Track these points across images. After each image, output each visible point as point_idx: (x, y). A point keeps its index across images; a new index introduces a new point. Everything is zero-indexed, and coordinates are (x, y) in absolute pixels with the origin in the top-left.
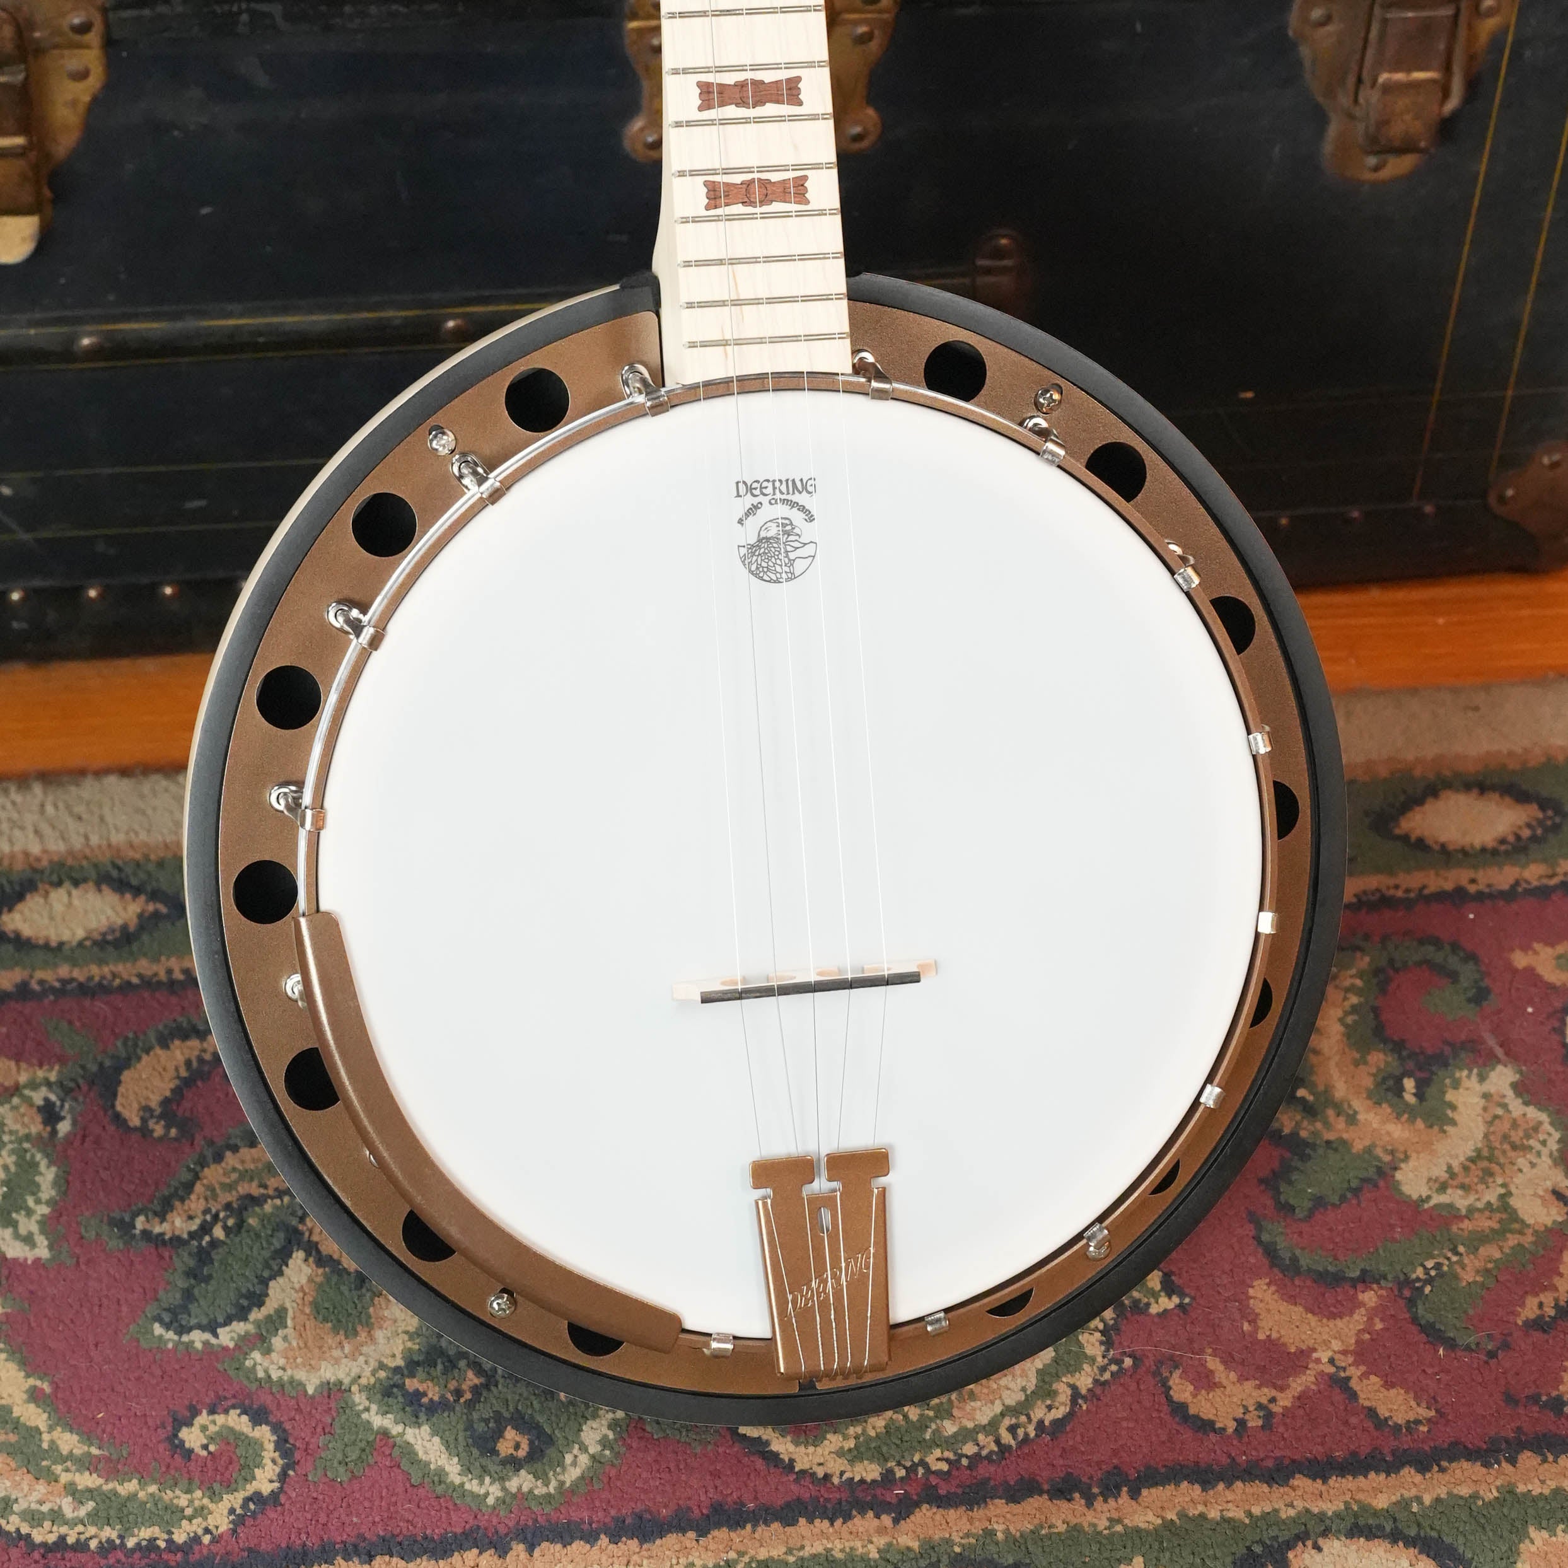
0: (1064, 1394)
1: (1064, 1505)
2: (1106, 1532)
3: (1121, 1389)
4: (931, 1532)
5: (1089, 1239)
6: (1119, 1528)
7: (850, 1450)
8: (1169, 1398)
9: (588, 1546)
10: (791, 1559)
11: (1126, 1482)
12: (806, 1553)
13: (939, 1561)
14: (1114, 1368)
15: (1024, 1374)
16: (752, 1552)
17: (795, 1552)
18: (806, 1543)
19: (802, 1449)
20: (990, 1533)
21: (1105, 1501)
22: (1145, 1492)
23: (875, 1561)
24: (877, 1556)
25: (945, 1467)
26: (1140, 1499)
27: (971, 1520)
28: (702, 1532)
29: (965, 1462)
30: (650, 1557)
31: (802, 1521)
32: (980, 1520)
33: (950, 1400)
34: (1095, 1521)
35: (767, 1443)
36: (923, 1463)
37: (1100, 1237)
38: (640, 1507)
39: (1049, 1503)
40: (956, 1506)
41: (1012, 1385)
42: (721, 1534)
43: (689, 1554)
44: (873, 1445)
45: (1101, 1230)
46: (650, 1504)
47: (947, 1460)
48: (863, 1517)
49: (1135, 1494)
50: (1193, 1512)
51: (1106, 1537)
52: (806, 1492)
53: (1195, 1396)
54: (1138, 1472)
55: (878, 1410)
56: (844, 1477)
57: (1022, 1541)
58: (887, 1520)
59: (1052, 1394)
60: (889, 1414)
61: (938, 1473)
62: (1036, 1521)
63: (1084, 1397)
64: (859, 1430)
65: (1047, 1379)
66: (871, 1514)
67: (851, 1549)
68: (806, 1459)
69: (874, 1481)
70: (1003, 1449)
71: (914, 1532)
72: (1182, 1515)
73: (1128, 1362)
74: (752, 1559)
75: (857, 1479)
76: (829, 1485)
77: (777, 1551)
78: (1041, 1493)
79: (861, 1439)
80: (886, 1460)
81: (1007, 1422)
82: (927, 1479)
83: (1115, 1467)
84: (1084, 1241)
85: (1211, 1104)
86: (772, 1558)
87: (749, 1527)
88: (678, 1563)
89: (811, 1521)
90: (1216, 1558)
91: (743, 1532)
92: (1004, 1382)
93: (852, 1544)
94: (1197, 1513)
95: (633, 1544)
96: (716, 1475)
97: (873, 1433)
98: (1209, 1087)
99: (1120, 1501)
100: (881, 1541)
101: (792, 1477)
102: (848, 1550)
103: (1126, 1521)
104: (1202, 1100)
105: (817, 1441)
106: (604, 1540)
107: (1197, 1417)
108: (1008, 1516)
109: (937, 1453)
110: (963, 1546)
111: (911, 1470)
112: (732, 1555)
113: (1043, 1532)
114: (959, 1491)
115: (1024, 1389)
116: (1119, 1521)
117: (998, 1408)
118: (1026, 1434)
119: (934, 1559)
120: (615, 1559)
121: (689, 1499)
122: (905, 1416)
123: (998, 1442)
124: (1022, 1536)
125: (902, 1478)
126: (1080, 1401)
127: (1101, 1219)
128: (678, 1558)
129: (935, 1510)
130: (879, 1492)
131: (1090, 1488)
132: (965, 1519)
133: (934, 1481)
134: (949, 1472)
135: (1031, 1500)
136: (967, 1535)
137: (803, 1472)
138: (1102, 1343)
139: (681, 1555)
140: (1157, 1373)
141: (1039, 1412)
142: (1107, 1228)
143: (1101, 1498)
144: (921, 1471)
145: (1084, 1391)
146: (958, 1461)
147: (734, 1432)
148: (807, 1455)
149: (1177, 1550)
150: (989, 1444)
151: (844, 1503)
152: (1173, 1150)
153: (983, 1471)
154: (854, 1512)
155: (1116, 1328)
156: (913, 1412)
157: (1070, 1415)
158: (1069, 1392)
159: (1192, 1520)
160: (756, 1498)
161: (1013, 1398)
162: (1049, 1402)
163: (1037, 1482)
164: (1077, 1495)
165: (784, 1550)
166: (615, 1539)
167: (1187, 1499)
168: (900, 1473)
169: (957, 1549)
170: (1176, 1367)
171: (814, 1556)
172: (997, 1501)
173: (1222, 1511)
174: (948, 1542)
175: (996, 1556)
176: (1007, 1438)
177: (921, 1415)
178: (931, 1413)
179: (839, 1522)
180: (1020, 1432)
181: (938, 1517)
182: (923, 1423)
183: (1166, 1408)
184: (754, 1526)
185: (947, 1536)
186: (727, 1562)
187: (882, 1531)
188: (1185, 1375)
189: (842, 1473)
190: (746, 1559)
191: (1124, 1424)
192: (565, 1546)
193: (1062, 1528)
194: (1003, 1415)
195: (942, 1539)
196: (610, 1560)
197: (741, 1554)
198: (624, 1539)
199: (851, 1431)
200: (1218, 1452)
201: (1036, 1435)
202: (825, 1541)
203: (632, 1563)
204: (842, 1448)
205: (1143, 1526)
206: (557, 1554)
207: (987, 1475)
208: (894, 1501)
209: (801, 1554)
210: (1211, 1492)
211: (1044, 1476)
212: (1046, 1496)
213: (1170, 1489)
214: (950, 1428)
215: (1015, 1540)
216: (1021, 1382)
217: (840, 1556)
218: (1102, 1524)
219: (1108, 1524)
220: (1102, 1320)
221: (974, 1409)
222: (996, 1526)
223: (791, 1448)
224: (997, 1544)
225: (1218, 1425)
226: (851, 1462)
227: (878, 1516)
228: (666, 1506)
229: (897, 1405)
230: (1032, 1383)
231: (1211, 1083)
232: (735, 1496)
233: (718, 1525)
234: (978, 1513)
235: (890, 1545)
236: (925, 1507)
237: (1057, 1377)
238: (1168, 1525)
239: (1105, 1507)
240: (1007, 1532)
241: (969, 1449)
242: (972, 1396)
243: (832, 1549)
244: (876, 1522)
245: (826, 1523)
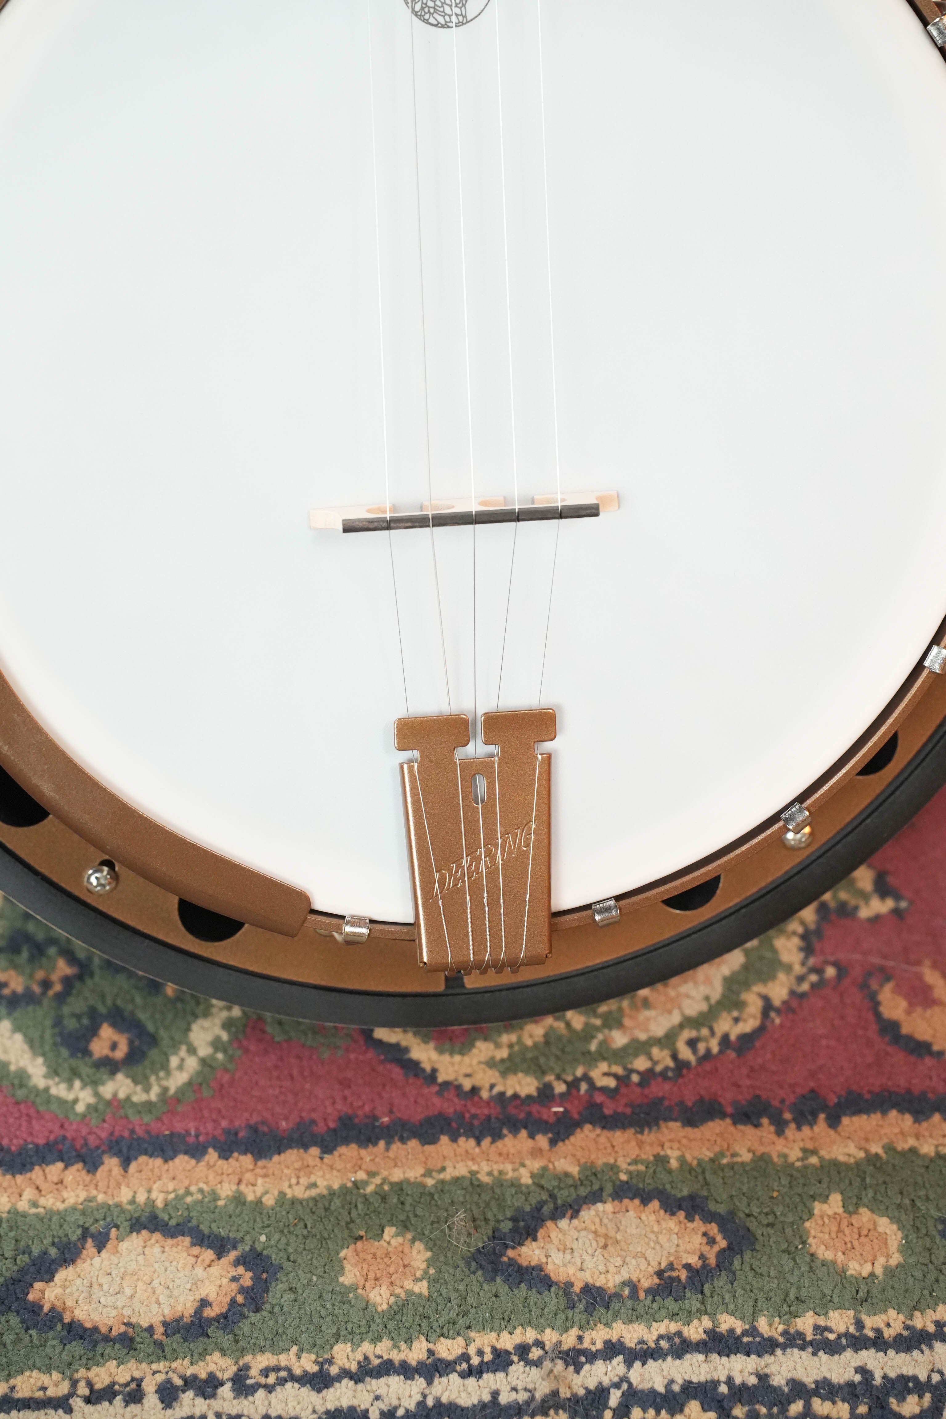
0: (753, 1004)
1: (749, 1130)
2: (798, 1164)
3: (820, 1004)
4: (593, 1157)
5: (787, 821)
6: (814, 1160)
7: (502, 1061)
8: (878, 1015)
9: (193, 1162)
10: (430, 1182)
11: (824, 1107)
12: (447, 1175)
13: (601, 1189)
14: (814, 978)
15: (708, 981)
16: (385, 1173)
17: (434, 1174)
18: (448, 1164)
19: (446, 1058)
20: (661, 1160)
21: (799, 1128)
22: (845, 1120)
23: (527, 1186)
24: (530, 1181)
25: (612, 1083)
26: (840, 1129)
27: (640, 1144)
28: (327, 1149)
29: (635, 1078)
30: (265, 1176)
31: (444, 1139)
32: (651, 1145)
33: (620, 1010)
34: (786, 1151)
35: (407, 1050)
36: (586, 1078)
37: (800, 818)
38: (255, 1119)
39: (732, 1129)
40: (623, 1127)
41: (693, 993)
42: (348, 1152)
43: (311, 1173)
44: (529, 1055)
45: (801, 811)
46: (267, 1115)
47: (616, 1076)
48: (515, 1136)
49: (834, 1122)
50: (902, 1145)
51: (797, 1170)
52: (450, 1106)
53: (909, 1012)
54: (839, 1097)
55: (535, 1013)
56: (496, 1091)
57: (699, 1170)
58: (542, 1141)
59: (740, 1005)
60: (549, 1021)
61: (603, 1090)
62: (717, 1149)
63: (778, 1011)
64: (513, 1037)
65: (735, 987)
66: (524, 1133)
67: (501, 1172)
68: (451, 1069)
69: (529, 1097)
70: (681, 1065)
71: (574, 1156)
72: (889, 1148)
73: (831, 972)
74: (384, 1180)
75: (509, 1093)
76: (476, 1099)
77: (414, 1173)
78: (723, 1115)
79: (516, 1048)
80: (544, 1073)
81: (687, 1034)
82: (591, 1096)
83: (812, 1091)
84: (781, 824)
85: (937, 668)
86: (407, 1181)
87: (382, 1144)
88: (298, 1183)
89: (454, 1139)
90: (928, 1199)
91: (375, 1150)
92: (684, 989)
93: (501, 1167)
94: (906, 1147)
95: (247, 1160)
96: (345, 1084)
97: (529, 1042)
98: (935, 649)
99: (816, 1129)
100: (536, 1165)
101: (436, 1089)
102: (496, 1173)
103: (823, 1153)
104: (927, 663)
105: (465, 1047)
106: (212, 1155)
107: (910, 1038)
108: (684, 1141)
109: (604, 1067)
110: (630, 1173)
111: (573, 1085)
112: (361, 1175)
113: (725, 1161)
114: (628, 1111)
115: (707, 998)
116: (814, 1152)
117: (676, 1019)
118: (708, 1051)
119: (596, 1187)
120: (224, 1176)
121: (314, 1110)
122: (568, 1025)
123: (674, 1057)
124: (699, 1164)
125: (562, 1095)
126: (773, 1014)
127: (801, 798)
128: (298, 1177)
129: (598, 1131)
130: (535, 1108)
131: (781, 1112)
132: (633, 1143)
133: (599, 1098)
134: (616, 1090)
135: (711, 1124)
136: (635, 1162)
137: (447, 1084)
138: (801, 949)
139: (302, 1174)
140: (864, 986)
141: (724, 1025)
142: (808, 809)
143: (793, 1126)
144: (584, 1087)
145: (777, 1002)
146: (628, 1077)
147: (368, 1035)
148: (453, 1064)
149: (882, 1189)
150: (663, 1058)
151: (493, 1120)
152: (890, 721)
153: (657, 1089)
154: (505, 1131)
155: (818, 932)
156: (576, 1019)
157: (761, 1030)
158: (760, 1003)
159: (903, 1154)
160: (391, 1112)
161: (694, 1007)
162: (735, 1014)
163: (720, 1104)
164: (765, 1121)
165: (422, 1171)
166: (225, 1153)
167: (897, 1130)
168: (560, 1088)
169: (623, 1177)
170: (888, 979)
171: (457, 1180)
172: (671, 1124)
173: (937, 1146)
174: (614, 1168)
175: (668, 1187)
176: (685, 1053)
177: (587, 1025)
178: (598, 1022)
179: (486, 1142)
180: (701, 1047)
181: (602, 1139)
182: (588, 1033)
183: (874, 1027)
184: (388, 1144)
185: (612, 1161)
186: (355, 1183)
187: (536, 1153)
188: (898, 990)
189: (492, 1086)
190: (378, 1180)
191: (824, 1042)
192: (166, 1161)
193: (746, 1157)
194: (681, 1026)
195: (606, 1165)
196: (219, 1178)
197: (371, 1174)
198: (236, 1154)
199: (506, 1038)
200: (935, 1078)
201: (721, 1052)
202: (470, 1163)
203: (244, 1182)
204: (493, 1058)
205: (842, 1158)
206: (156, 1170)
207: (660, 1094)
208: (552, 1120)
209: (442, 1176)
210: (925, 1124)
211: (727, 1098)
212: (728, 1121)
213: (876, 1118)
214: (619, 1039)
215: (691, 1170)
216: (703, 990)
217: (485, 1179)
218: (794, 1154)
219: (800, 1155)
220: (802, 923)
221: (648, 1019)
222: (669, 1152)
223: (434, 1055)
224: (670, 1172)
225: (936, 1048)
226: (504, 1074)
227: (532, 1136)
228: (286, 1118)
229: (557, 1009)
230: (716, 992)
231: (938, 644)
232: (367, 1108)
233: (346, 1141)
234: (649, 1137)
235: (544, 1169)
236: (588, 1127)
237: (747, 985)
238: (873, 1159)
239: (798, 1135)
240: (682, 1160)
241: (641, 1064)
242: (646, 1004)
243: (477, 1172)
244: (530, 1143)
245: (472, 1142)
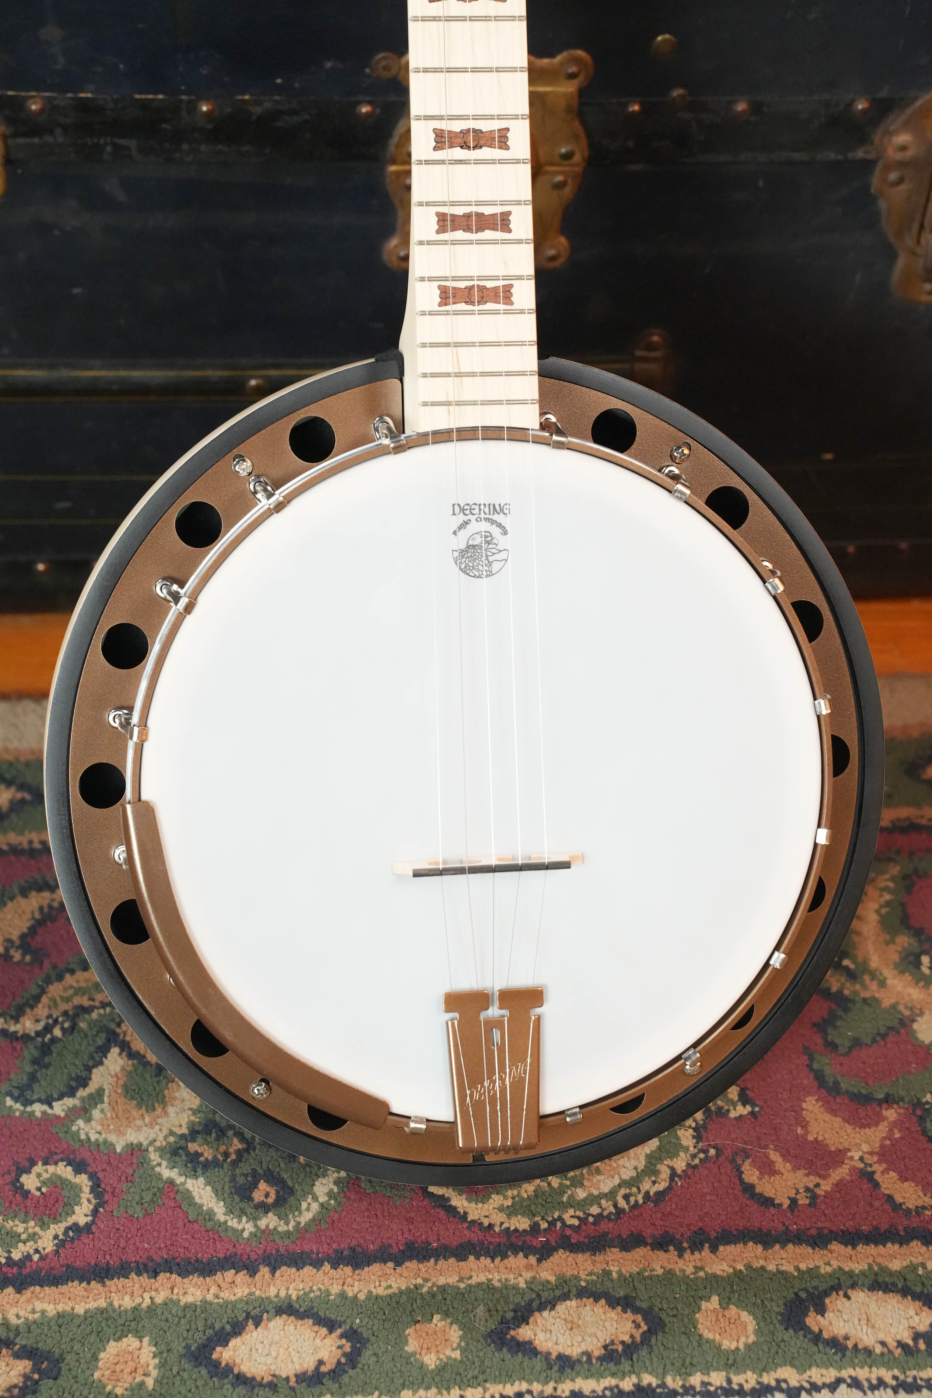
0: (665, 1173)
1: (661, 1254)
2: (692, 1276)
3: (706, 1172)
4: (564, 1270)
5: (686, 1059)
6: (701, 1274)
7: (508, 1207)
8: (741, 1180)
9: (315, 1270)
10: (462, 1286)
11: (708, 1240)
12: (473, 1281)
13: (569, 1292)
14: (702, 1156)
15: (636, 1158)
16: (434, 1280)
17: (465, 1280)
18: (473, 1274)
19: (473, 1205)
20: (607, 1273)
21: (692, 1253)
22: (721, 1248)
23: (523, 1290)
24: (524, 1286)
25: (576, 1222)
26: (718, 1254)
27: (594, 1263)
28: (398, 1263)
29: (591, 1219)
30: (360, 1280)
31: (471, 1258)
32: (601, 1263)
33: (582, 1174)
34: (684, 1267)
35: (448, 1199)
36: (560, 1219)
37: (694, 1058)
38: (354, 1243)
39: (651, 1252)
40: (583, 1252)
41: (627, 1165)
42: (412, 1265)
43: (388, 1279)
44: (525, 1204)
45: (695, 1053)
46: (361, 1241)
47: (579, 1218)
48: (516, 1257)
49: (714, 1249)
50: (756, 1265)
51: (692, 1280)
52: (474, 1236)
53: (760, 1179)
54: (717, 1233)
55: (529, 1178)
56: (503, 1227)
57: (630, 1280)
58: (533, 1260)
59: (656, 1173)
60: (538, 1181)
61: (570, 1226)
62: (641, 1266)
63: (679, 1176)
64: (515, 1192)
65: (653, 1162)
66: (521, 1254)
67: (506, 1280)
68: (476, 1212)
69: (524, 1231)
70: (619, 1211)
71: (552, 1270)
72: (748, 1267)
73: (712, 1152)
74: (434, 1284)
75: (512, 1228)
76: (492, 1232)
77: (452, 1280)
78: (646, 1244)
79: (517, 1199)
80: (534, 1215)
81: (623, 1191)
82: (564, 1231)
83: (700, 1229)
84: (682, 1061)
85: (778, 966)
86: (448, 1284)
87: (432, 1260)
88: (380, 1285)
89: (478, 1258)
90: (772, 1300)
91: (428, 1264)
92: (621, 1162)
93: (507, 1276)
94: (759, 1265)
95: (348, 1270)
96: (410, 1221)
97: (525, 1196)
98: (776, 953)
99: (703, 1254)
100: (528, 1275)
101: (466, 1225)
102: (503, 1280)
103: (707, 1269)
104: (771, 962)
105: (485, 1199)
106: (327, 1266)
107: (761, 1195)
108: (621, 1261)
109: (571, 1212)
110: (587, 1281)
111: (552, 1224)
112: (419, 1281)
113: (646, 1274)
114: (586, 1240)
115: (636, 1168)
116: (701, 1268)
117: (616, 1181)
118: (636, 1201)
119: (566, 1290)
120: (334, 1280)
121: (390, 1238)
122: (549, 1184)
123: (615, 1205)
124: (630, 1276)
125: (545, 1230)
126: (676, 1179)
127: (695, 1045)
128: (380, 1281)
129: (568, 1253)
130: (528, 1238)
131: (681, 1243)
132: (589, 1262)
133: (568, 1232)
134: (579, 1227)
135: (638, 1250)
136: (590, 1274)
137: (473, 1222)
138: (694, 1137)
139: (382, 1279)
140: (733, 1161)
141: (646, 1185)
142: (699, 1052)
143: (689, 1251)
144: (559, 1225)
145: (679, 1172)
146: (586, 1219)
147: (425, 1190)
148: (477, 1209)
149: (743, 1293)
150: (608, 1207)
151: (502, 1246)
152: (749, 998)
153: (605, 1226)
154: (509, 1253)
155: (704, 1126)
156: (555, 1181)
157: (669, 1188)
158: (669, 1172)
159: (756, 1270)
160: (438, 1240)
161: (627, 1174)
162: (653, 1178)
163: (643, 1237)
164: (671, 1248)
165: (457, 1278)
166: (335, 1266)
167: (753, 1255)
168: (544, 1225)
169: (583, 1284)
170: (747, 1157)
171: (479, 1284)
172: (613, 1249)
173: (777, 1265)
174: (577, 1278)
175: (611, 1290)
176: (622, 1204)
177: (561, 1184)
178: (568, 1183)
179: (497, 1260)
180: (632, 1199)
181: (570, 1259)
182: (562, 1190)
183: (739, 1187)
184: (436, 1261)
185: (576, 1273)
186: (415, 1286)
187: (529, 1267)
188: (753, 1164)
189: (502, 1224)
190: (430, 1284)
191: (708, 1198)
192: (298, 1270)
193: (660, 1271)
194: (620, 1186)
195: (573, 1275)
196: (331, 1282)
197: (426, 1280)
198: (341, 1266)
199: (510, 1193)
200: (776, 1221)
201: (644, 1202)
202: (487, 1273)
203: (347, 1284)
204: (502, 1205)
205: (719, 1273)
206: (292, 1276)
207: (607, 1230)
208: (539, 1246)
209: (470, 1282)
210: (770, 1251)
211: (648, 1232)
212: (649, 1248)
213: (740, 1246)
214: (581, 1194)
215: (625, 1279)
216: (634, 1163)
217: (497, 1284)
218: (690, 1270)
219: (693, 1270)
220: (695, 1121)
221: (599, 1181)
222: (612, 1268)
223: (466, 1204)
224: (612, 1281)
225: (777, 1202)
226: (509, 1216)
227: (526, 1257)
228: (373, 1243)
229: (543, 1175)
230: (642, 1165)
231: (778, 951)
232: (423, 1237)
233: (410, 1258)
234: (599, 1258)
235: (534, 1278)
236: (561, 1251)
237: (660, 1160)
238: (738, 1273)
239: (692, 1258)
240: (620, 1273)
241: (595, 1210)
242: (598, 1171)
243: (492, 1280)
244: (525, 1260)
245: (489, 1260)
